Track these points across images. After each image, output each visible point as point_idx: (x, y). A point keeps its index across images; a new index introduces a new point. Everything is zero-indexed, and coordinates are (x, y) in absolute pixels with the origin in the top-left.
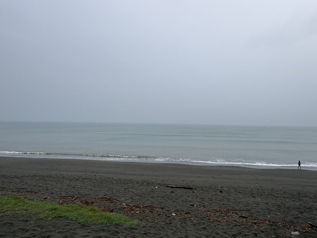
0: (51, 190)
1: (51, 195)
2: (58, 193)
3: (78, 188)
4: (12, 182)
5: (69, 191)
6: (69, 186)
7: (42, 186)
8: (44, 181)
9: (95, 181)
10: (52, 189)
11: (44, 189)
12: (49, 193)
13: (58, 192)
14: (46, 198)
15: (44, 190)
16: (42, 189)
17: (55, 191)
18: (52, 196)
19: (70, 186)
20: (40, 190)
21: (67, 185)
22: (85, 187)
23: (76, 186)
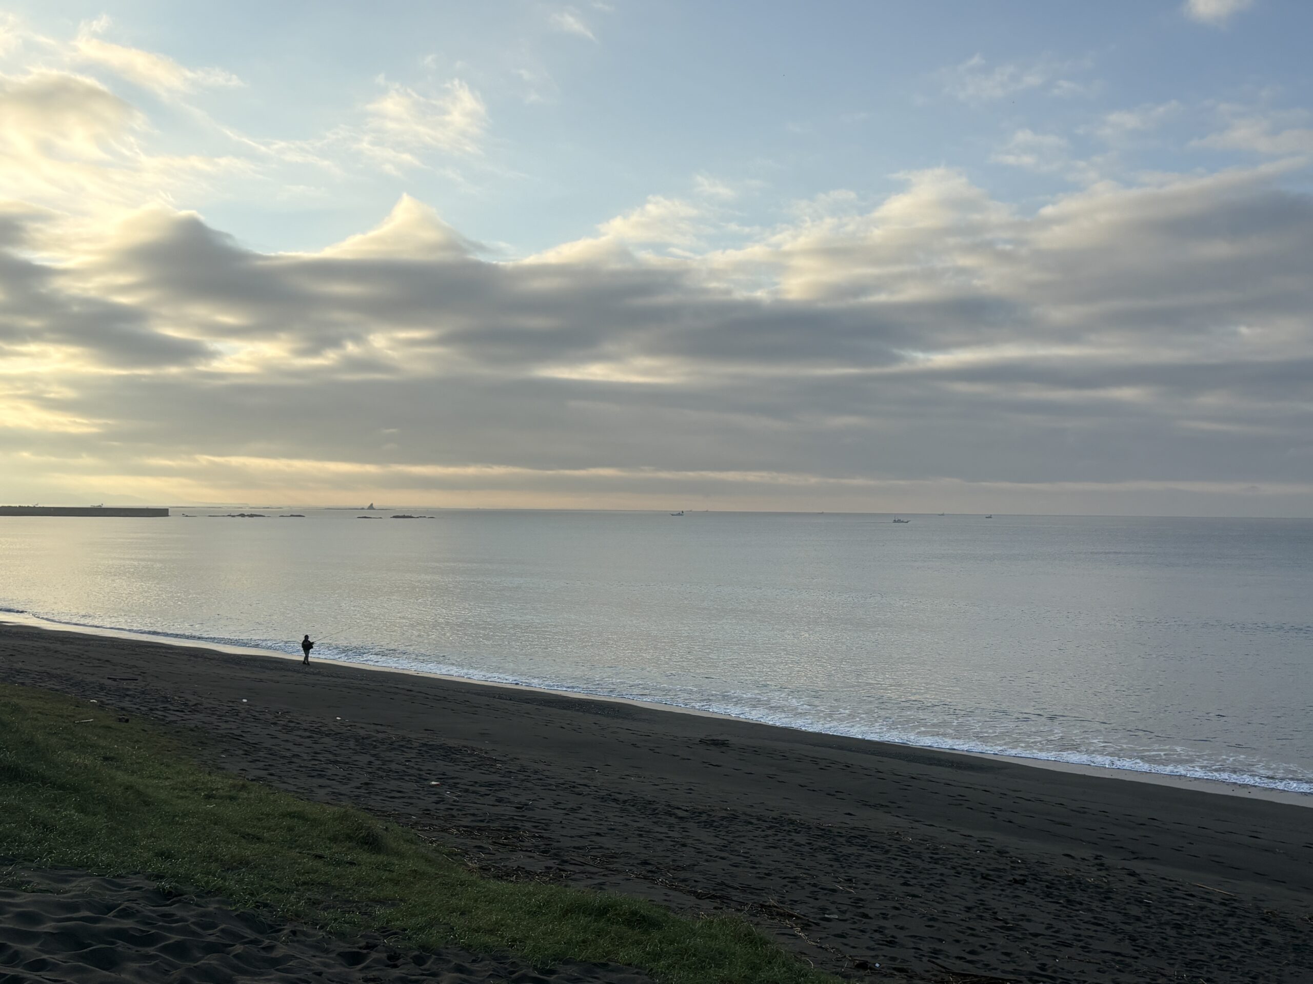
0: (882, 923)
1: (888, 950)
2: (925, 947)
3: (1036, 935)
4: (684, 845)
5: (984, 947)
6: (981, 917)
7: (834, 891)
8: (837, 860)
9: (1135, 910)
10: (885, 916)
11: (844, 908)
12: (877, 936)
13: (921, 938)
14: (863, 966)
15: (847, 916)
16: (833, 908)
17: (902, 928)
18: (893, 959)
19: (987, 915)
20: (823, 910)
21: (969, 909)
22: (1078, 937)
23: (1024, 924)
